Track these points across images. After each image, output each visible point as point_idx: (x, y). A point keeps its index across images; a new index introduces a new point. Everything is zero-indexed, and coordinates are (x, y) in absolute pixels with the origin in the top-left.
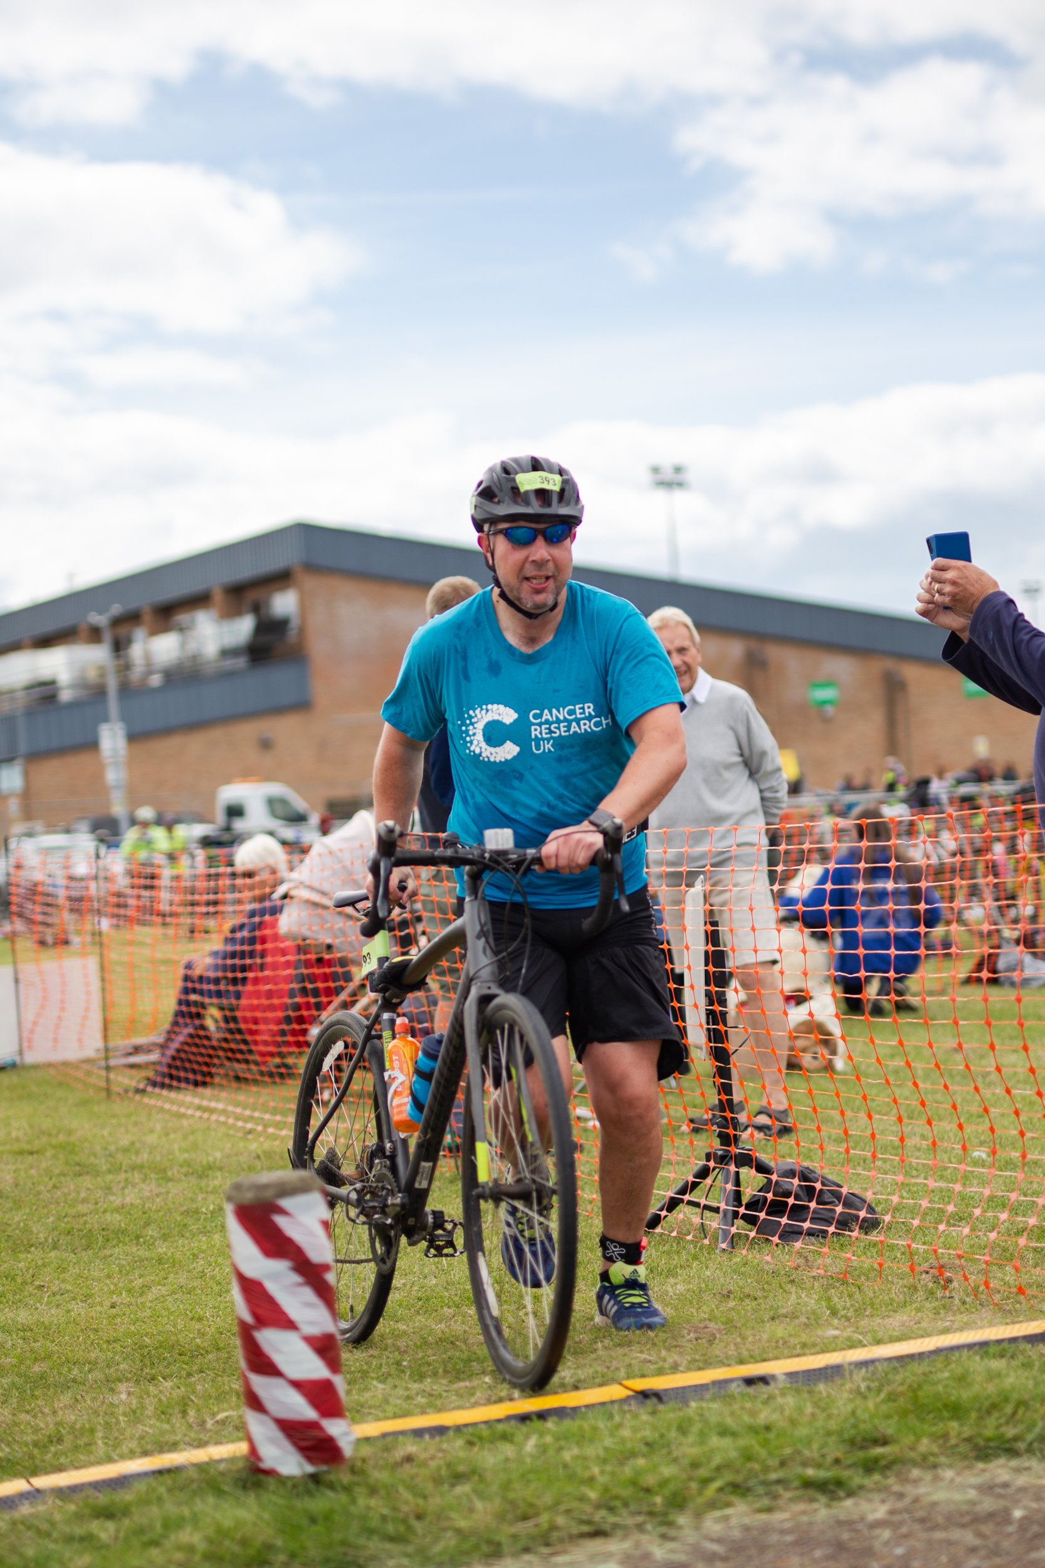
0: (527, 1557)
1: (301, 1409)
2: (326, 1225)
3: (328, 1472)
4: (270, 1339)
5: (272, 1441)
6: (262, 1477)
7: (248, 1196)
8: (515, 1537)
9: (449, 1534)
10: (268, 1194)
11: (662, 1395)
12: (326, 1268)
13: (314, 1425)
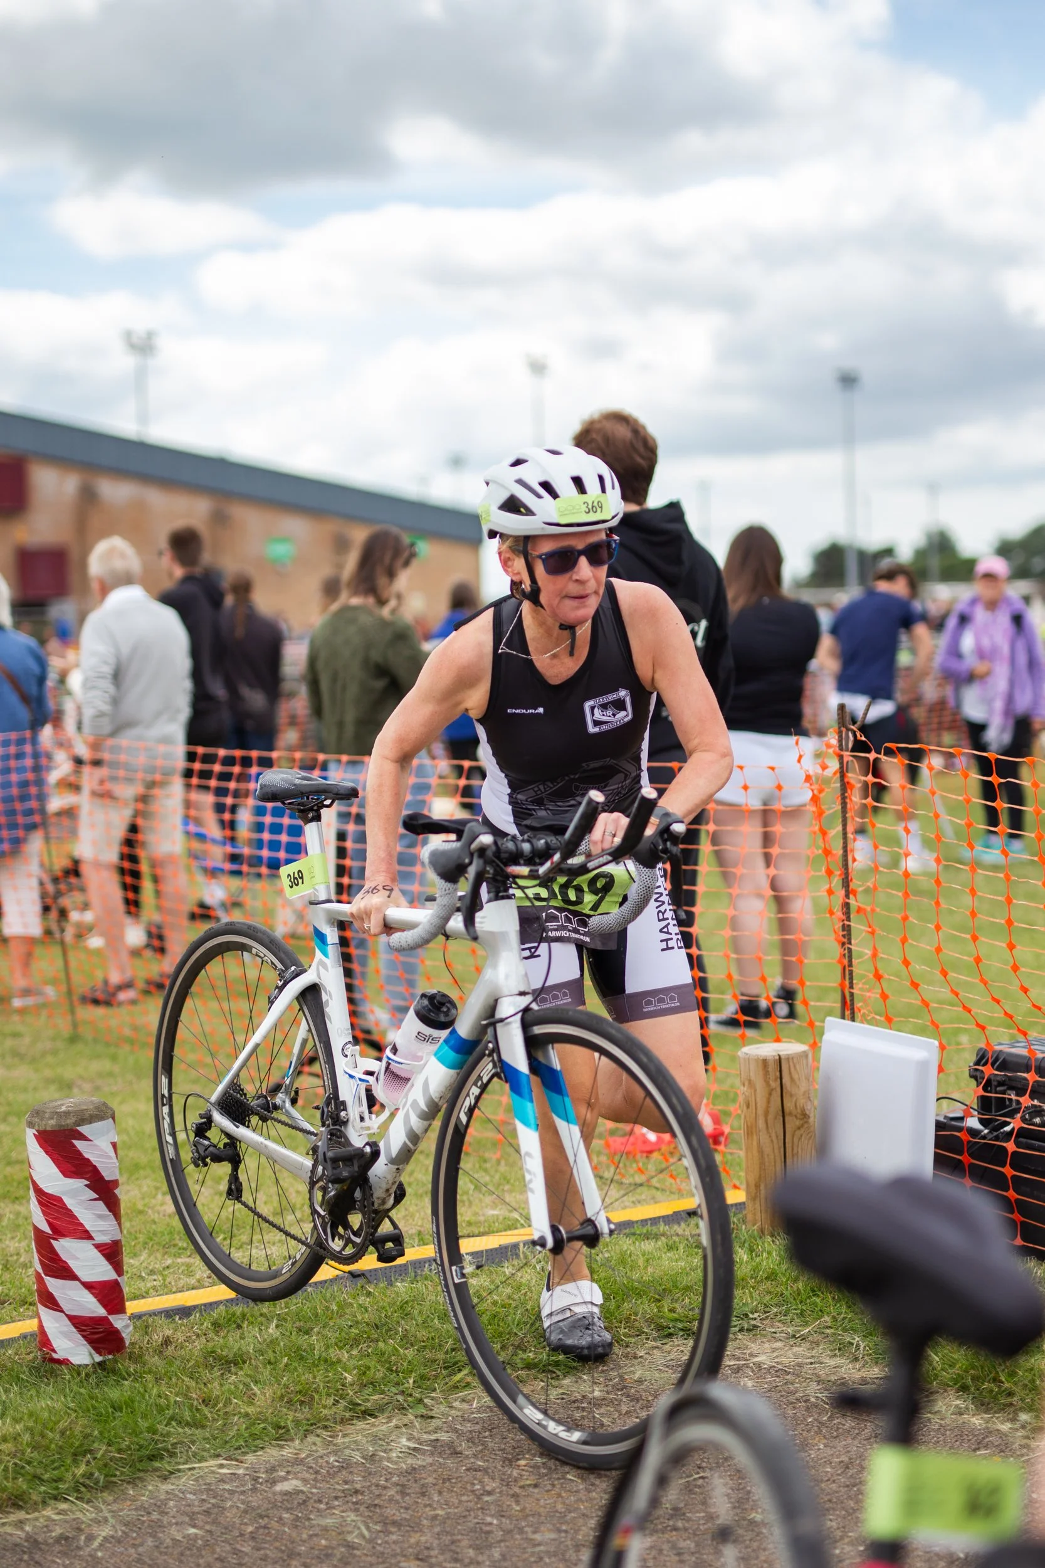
0: (311, 1439)
1: (92, 1306)
2: (114, 1145)
3: (116, 1361)
4: (66, 1247)
5: (65, 1335)
6: (55, 1366)
7: (51, 1124)
8: (297, 1422)
9: (236, 1418)
10: (70, 1121)
11: (368, 1275)
12: (115, 1183)
13: (103, 1320)
